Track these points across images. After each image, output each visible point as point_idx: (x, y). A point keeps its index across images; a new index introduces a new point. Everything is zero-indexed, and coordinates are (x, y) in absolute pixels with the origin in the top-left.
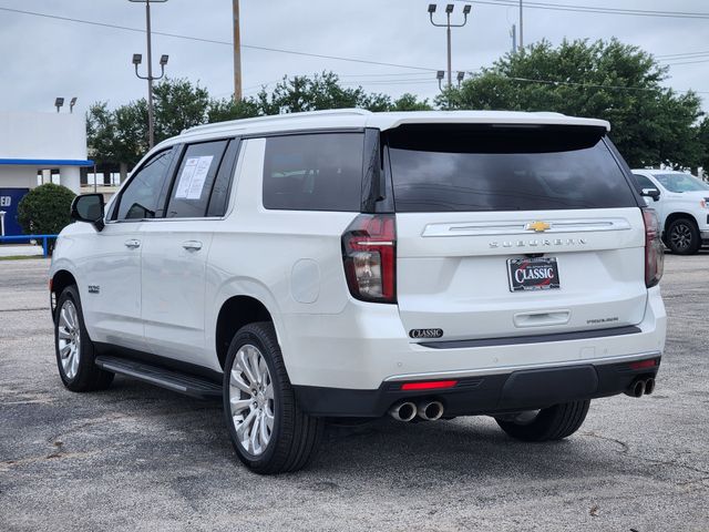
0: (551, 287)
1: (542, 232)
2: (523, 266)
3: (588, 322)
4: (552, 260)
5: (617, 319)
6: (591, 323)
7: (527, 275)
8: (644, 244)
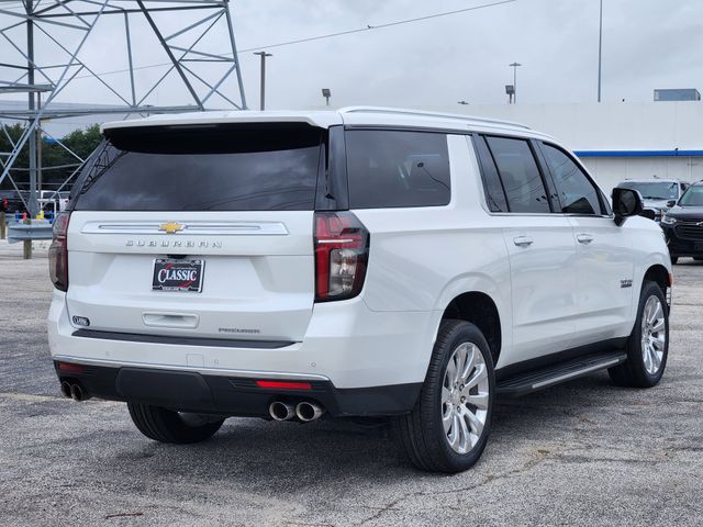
0: (190, 290)
1: (173, 233)
2: (168, 266)
3: (220, 330)
4: (197, 262)
5: (258, 331)
6: (223, 332)
7: (170, 275)
8: (312, 252)
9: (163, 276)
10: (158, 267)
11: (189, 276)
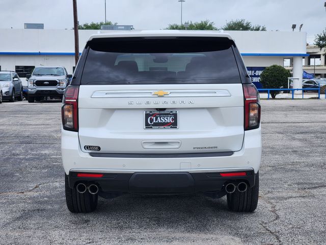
0: (171, 127)
2: (153, 115)
3: (194, 148)
4: (174, 112)
5: (217, 147)
6: (196, 149)
7: (156, 120)
8: (243, 105)
9: (152, 120)
10: (147, 116)
11: (169, 120)
